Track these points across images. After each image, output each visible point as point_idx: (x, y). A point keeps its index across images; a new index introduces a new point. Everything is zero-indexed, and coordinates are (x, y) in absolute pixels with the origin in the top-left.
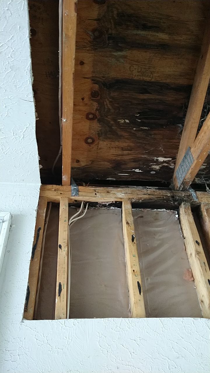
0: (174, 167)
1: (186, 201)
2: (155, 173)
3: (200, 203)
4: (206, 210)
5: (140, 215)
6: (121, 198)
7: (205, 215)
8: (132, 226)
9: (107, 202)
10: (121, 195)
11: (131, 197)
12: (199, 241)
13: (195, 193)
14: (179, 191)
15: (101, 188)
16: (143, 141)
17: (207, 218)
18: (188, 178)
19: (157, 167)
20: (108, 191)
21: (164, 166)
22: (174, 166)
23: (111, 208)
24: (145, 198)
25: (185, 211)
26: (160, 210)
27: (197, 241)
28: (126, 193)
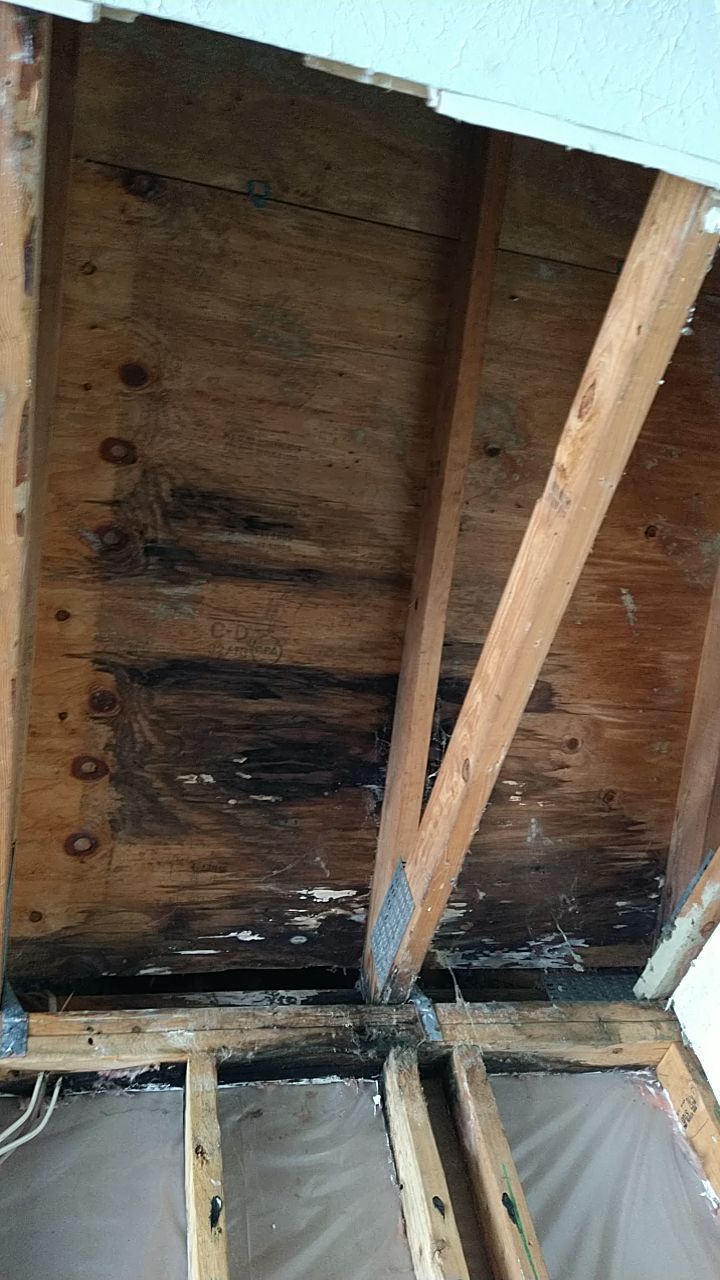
0: (366, 919)
1: (401, 1045)
2: (304, 940)
3: (451, 1047)
4: (467, 1072)
5: (251, 1107)
6: (183, 1052)
7: (466, 1094)
8: (215, 1161)
9: (132, 1070)
10: (181, 1040)
11: (217, 1043)
12: (446, 1199)
13: (431, 1009)
14: (380, 1004)
15: (111, 1015)
16: (262, 838)
17: (470, 1102)
18: (403, 962)
19: (312, 922)
20: (136, 1027)
21: (333, 917)
22: (364, 916)
23: (148, 1089)
24: (266, 1043)
25: (399, 1082)
26: (320, 1081)
27: (436, 1200)
28: (199, 1030)
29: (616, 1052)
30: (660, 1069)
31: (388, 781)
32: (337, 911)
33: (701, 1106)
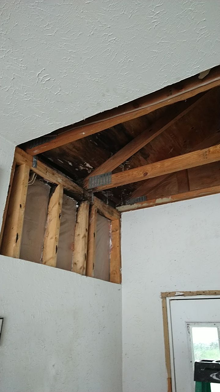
2: (78, 170)
3: (94, 204)
4: (95, 210)
6: (59, 183)
7: (93, 213)
8: (61, 206)
9: (49, 181)
10: (59, 180)
11: (65, 185)
12: (87, 229)
13: (94, 197)
14: (87, 191)
15: (50, 169)
16: (89, 150)
17: (94, 215)
18: (99, 188)
19: (82, 168)
20: (53, 173)
21: (85, 170)
22: (90, 173)
23: (46, 184)
24: (71, 189)
25: (86, 207)
26: (70, 198)
27: (86, 229)
28: (62, 180)
29: (111, 217)
30: (112, 221)
31: (116, 155)
32: (87, 169)
33: (118, 231)
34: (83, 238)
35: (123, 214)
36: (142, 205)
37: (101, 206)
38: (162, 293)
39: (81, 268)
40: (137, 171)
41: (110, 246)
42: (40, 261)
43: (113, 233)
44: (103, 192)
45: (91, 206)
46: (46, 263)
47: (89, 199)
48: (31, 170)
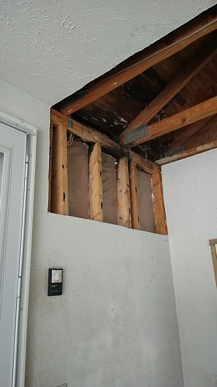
1: (126, 156)
2: (113, 126)
3: (132, 160)
4: (134, 165)
6: (96, 141)
7: (132, 169)
8: (101, 165)
9: (86, 140)
10: (96, 138)
11: (102, 142)
13: (131, 152)
15: (86, 127)
16: (122, 103)
18: (136, 143)
19: (117, 124)
20: (89, 132)
21: (120, 125)
22: (125, 128)
23: (84, 144)
24: (108, 146)
25: (125, 163)
26: (108, 155)
27: (128, 184)
28: (99, 138)
29: (151, 171)
30: (152, 176)
31: (150, 105)
32: (122, 124)
33: (159, 185)
34: (125, 193)
35: (163, 167)
36: (182, 155)
37: (140, 161)
38: (210, 240)
39: (127, 222)
40: (174, 119)
41: (153, 199)
42: (88, 217)
43: (155, 187)
44: (140, 146)
45: (129, 162)
46: (94, 219)
47: (128, 155)
48: (68, 131)
